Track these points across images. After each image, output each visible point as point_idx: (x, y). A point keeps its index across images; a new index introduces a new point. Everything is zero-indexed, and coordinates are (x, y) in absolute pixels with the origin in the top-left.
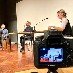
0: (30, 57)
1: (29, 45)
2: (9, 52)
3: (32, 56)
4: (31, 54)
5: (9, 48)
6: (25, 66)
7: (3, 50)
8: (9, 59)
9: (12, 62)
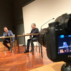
0: (38, 58)
1: (37, 46)
2: (18, 53)
3: (40, 57)
4: (39, 55)
5: (17, 50)
6: (34, 66)
7: (12, 52)
8: (18, 60)
9: (21, 63)
